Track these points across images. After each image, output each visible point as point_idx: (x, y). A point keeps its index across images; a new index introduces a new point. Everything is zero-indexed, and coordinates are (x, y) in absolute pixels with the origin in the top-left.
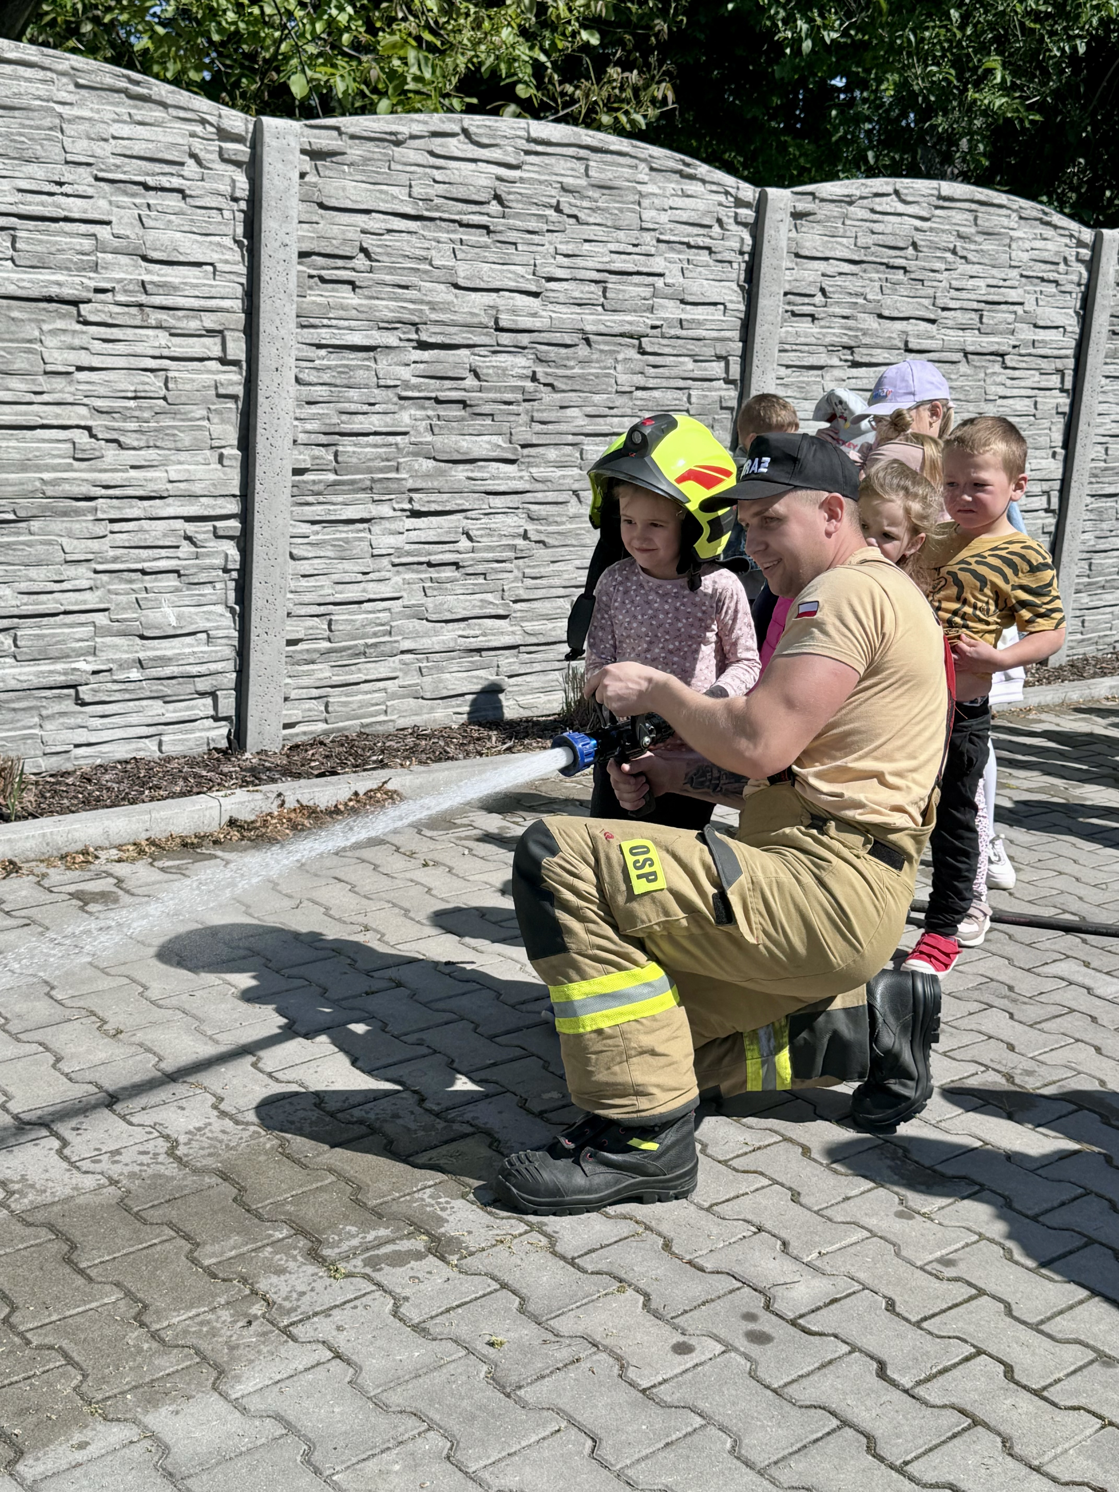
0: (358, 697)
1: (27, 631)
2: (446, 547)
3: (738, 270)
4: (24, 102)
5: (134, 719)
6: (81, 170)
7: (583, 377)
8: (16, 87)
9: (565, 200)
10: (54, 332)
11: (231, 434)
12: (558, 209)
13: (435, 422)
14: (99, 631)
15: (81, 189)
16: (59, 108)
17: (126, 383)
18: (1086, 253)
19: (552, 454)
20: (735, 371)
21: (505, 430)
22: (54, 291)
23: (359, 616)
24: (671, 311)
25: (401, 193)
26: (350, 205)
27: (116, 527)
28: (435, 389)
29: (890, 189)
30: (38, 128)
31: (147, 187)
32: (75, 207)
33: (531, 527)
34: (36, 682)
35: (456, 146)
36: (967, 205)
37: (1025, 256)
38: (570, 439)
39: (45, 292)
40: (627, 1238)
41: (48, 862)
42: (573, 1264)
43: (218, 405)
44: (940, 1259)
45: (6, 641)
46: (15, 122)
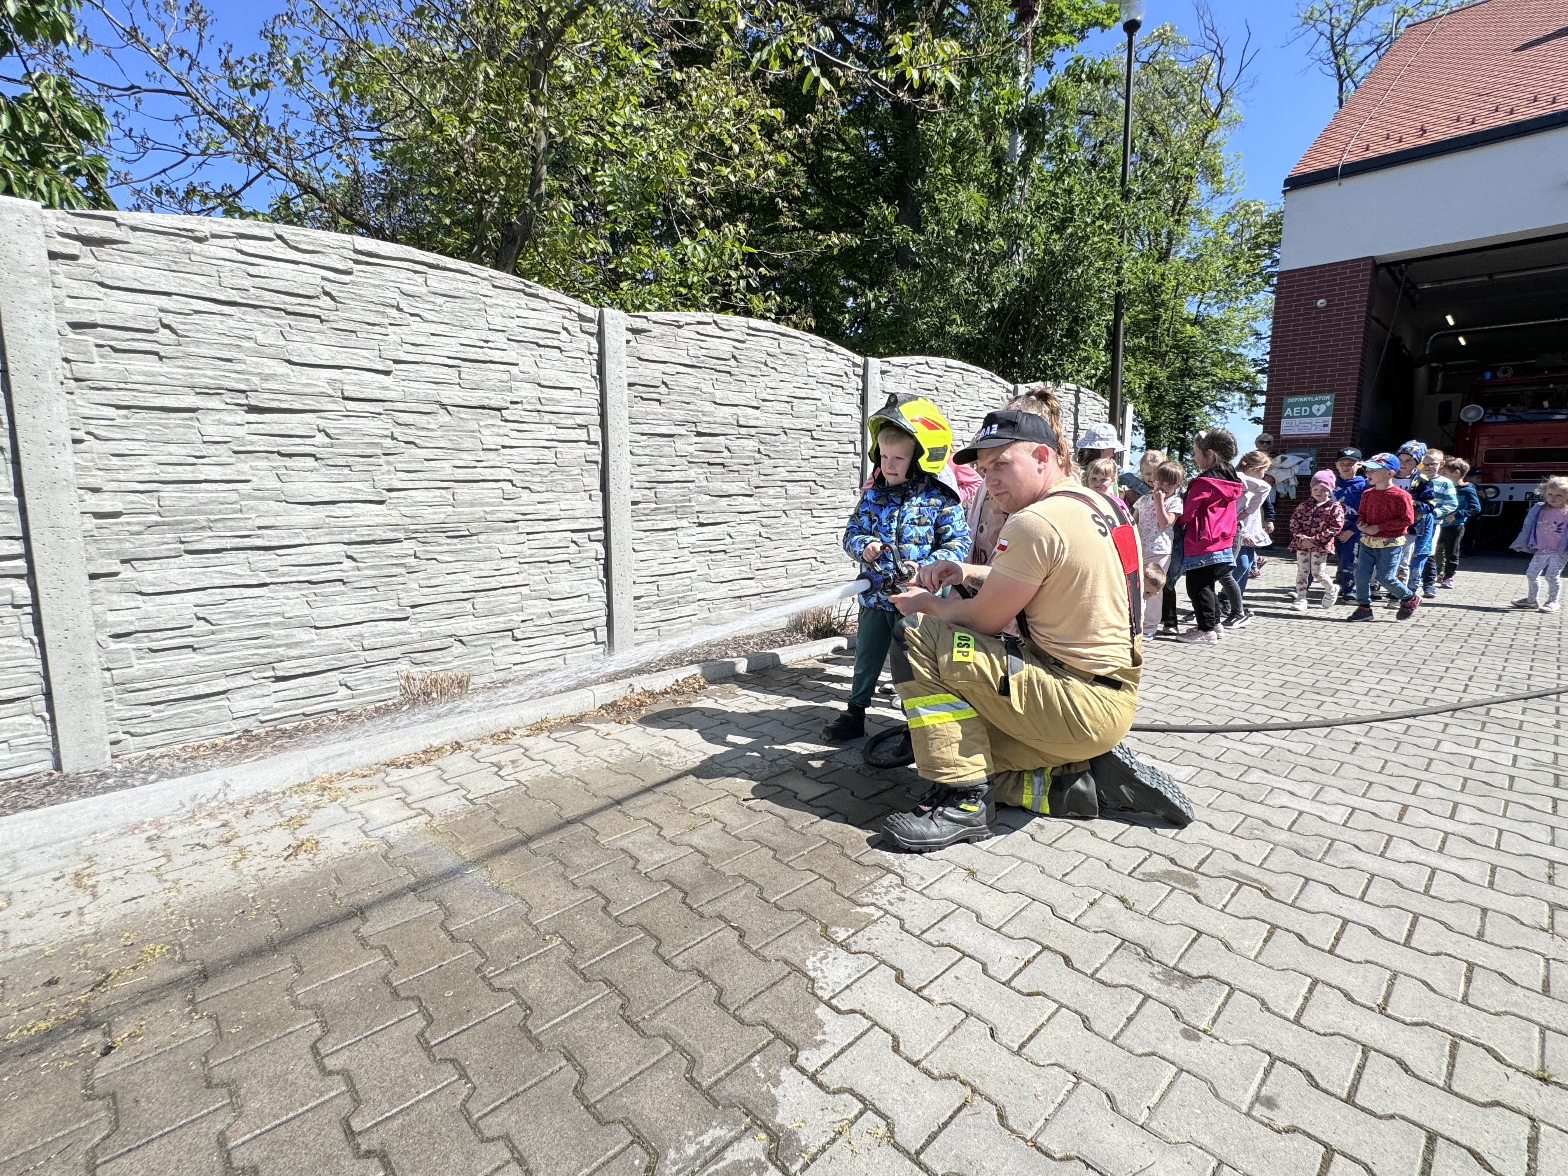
0: (676, 626)
1: (480, 599)
2: (719, 542)
3: (857, 399)
4: (461, 293)
5: (548, 647)
6: (499, 334)
7: (784, 451)
9: (770, 360)
10: (486, 426)
11: (597, 484)
12: (766, 364)
13: (709, 475)
14: (524, 597)
15: (499, 345)
16: (483, 298)
17: (533, 455)
19: (771, 491)
20: (859, 449)
21: (746, 479)
22: (486, 402)
23: (675, 581)
24: (826, 418)
25: (684, 353)
26: (656, 359)
27: (531, 537)
28: (707, 457)
29: (924, 362)
30: (471, 309)
31: (539, 345)
32: (497, 356)
33: (762, 530)
34: (487, 629)
35: (711, 330)
36: (959, 371)
38: (779, 483)
39: (480, 403)
40: (959, 1110)
41: (481, 740)
42: (919, 1164)
43: (588, 466)
44: (1257, 1098)
45: (468, 606)
46: (457, 305)
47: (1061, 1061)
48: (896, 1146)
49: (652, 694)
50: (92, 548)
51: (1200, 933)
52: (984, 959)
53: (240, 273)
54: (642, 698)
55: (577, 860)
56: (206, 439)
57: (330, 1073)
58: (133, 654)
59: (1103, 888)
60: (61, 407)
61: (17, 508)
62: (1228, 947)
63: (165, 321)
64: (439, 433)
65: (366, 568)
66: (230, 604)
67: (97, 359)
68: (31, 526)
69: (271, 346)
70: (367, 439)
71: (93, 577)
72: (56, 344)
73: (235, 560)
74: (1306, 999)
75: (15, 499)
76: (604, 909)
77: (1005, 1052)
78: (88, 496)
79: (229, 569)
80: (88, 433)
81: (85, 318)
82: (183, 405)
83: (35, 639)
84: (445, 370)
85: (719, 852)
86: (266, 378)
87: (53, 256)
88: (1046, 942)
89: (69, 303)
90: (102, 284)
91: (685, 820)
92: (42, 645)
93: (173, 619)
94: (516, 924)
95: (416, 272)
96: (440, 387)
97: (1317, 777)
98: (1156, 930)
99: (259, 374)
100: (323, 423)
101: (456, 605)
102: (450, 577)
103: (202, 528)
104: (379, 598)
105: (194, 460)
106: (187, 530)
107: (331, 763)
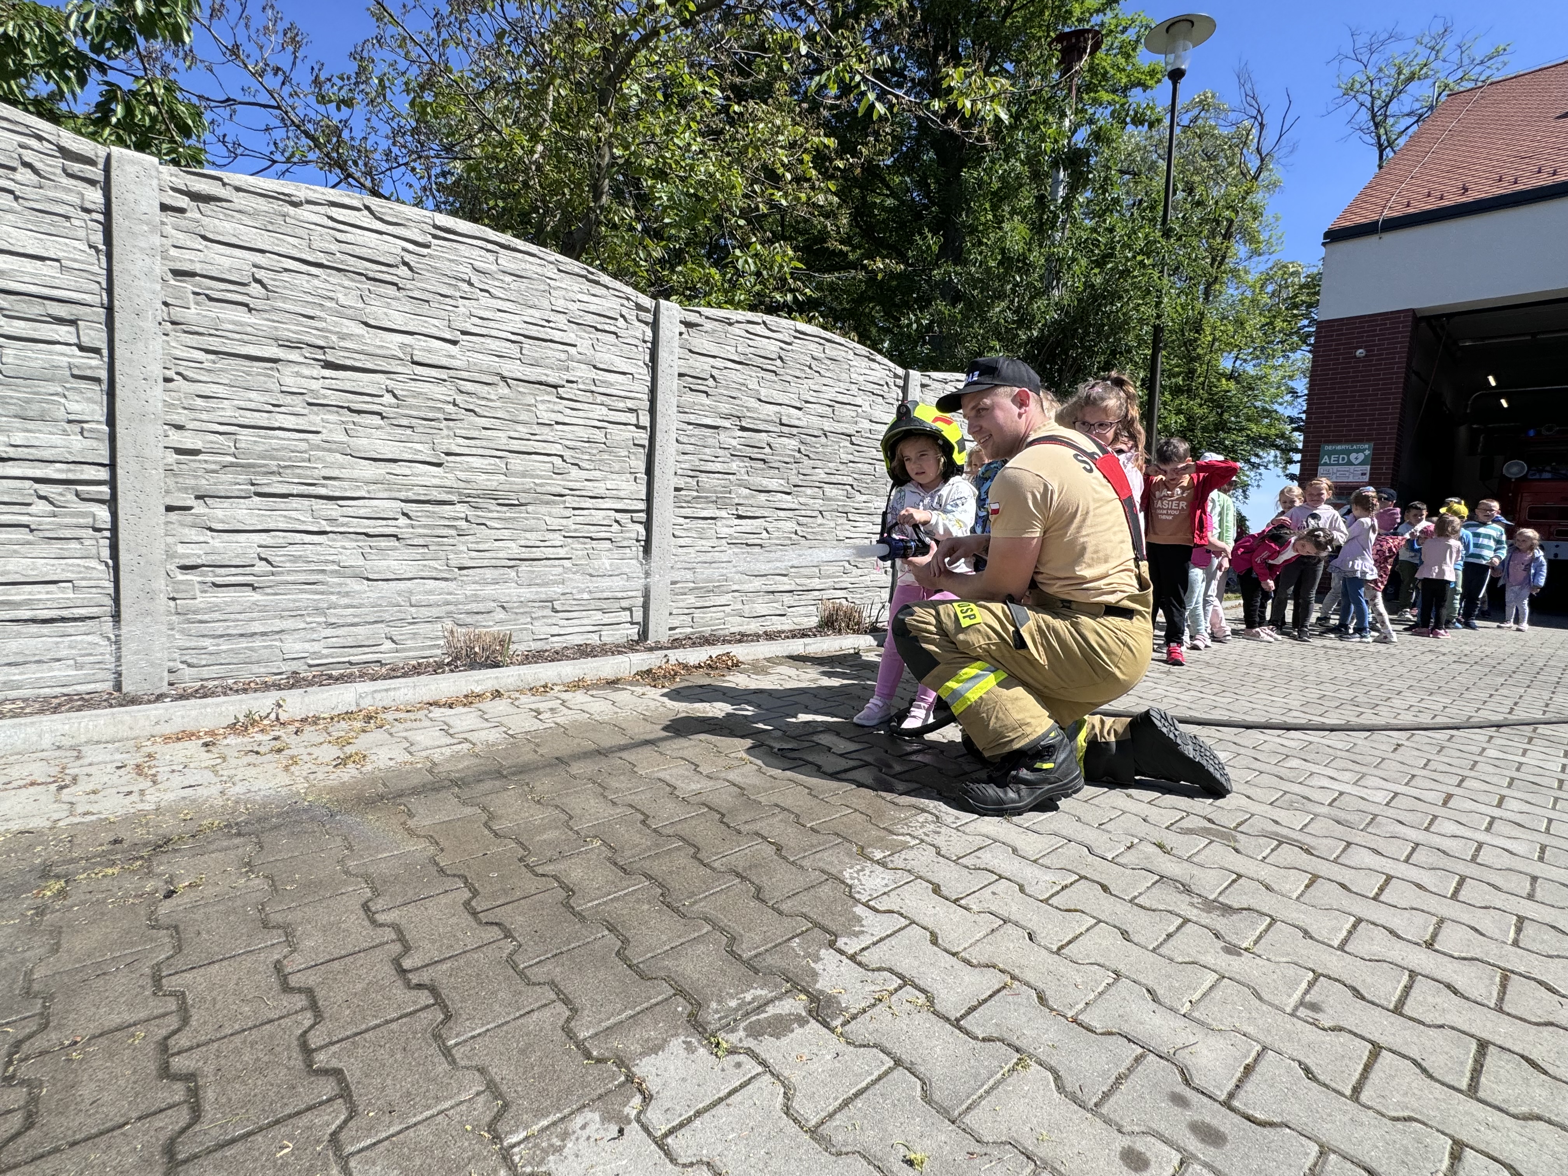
0: (709, 615)
1: (524, 568)
2: (756, 536)
4: (529, 274)
5: (585, 621)
6: (561, 316)
7: (823, 453)
8: (523, 265)
9: (814, 364)
10: (543, 401)
11: (642, 467)
12: (810, 367)
13: (749, 469)
15: (560, 326)
16: (548, 281)
17: (584, 433)
19: (809, 491)
21: (785, 475)
22: (543, 379)
25: (733, 350)
26: (707, 353)
27: (577, 512)
28: (749, 451)
30: (536, 290)
31: (597, 329)
32: (557, 336)
33: (798, 528)
34: (529, 598)
35: (760, 329)
38: (818, 484)
39: (539, 379)
40: (999, 991)
41: (521, 691)
42: (960, 1028)
43: (635, 450)
44: (1302, 1003)
45: (512, 573)
46: (523, 284)
47: (1102, 962)
48: (936, 1013)
49: (685, 667)
50: (171, 481)
51: (1239, 876)
52: (1021, 881)
53: (328, 238)
54: (676, 668)
55: (615, 784)
56: (284, 389)
57: (381, 925)
58: (197, 586)
59: (1140, 835)
60: (157, 345)
61: (106, 437)
62: (1268, 888)
63: (256, 276)
64: (498, 404)
65: (421, 526)
66: (290, 548)
67: (192, 306)
68: (119, 454)
69: (350, 307)
70: (431, 404)
71: (169, 509)
72: (158, 287)
73: (299, 507)
74: (1350, 933)
75: (106, 429)
76: (643, 822)
77: (1044, 952)
78: (172, 432)
79: (293, 514)
80: (178, 373)
81: (186, 267)
82: (267, 355)
83: (110, 562)
84: (508, 344)
85: (754, 786)
86: (343, 337)
87: (164, 208)
88: (1083, 873)
89: (173, 252)
90: (204, 238)
91: (721, 761)
92: (116, 569)
93: (237, 556)
94: (557, 828)
95: (488, 251)
96: (502, 360)
97: (1357, 768)
98: (1196, 871)
99: (338, 332)
100: (391, 384)
101: (502, 571)
102: (497, 544)
103: (272, 473)
104: (429, 556)
105: (271, 408)
106: (258, 473)
107: (378, 696)
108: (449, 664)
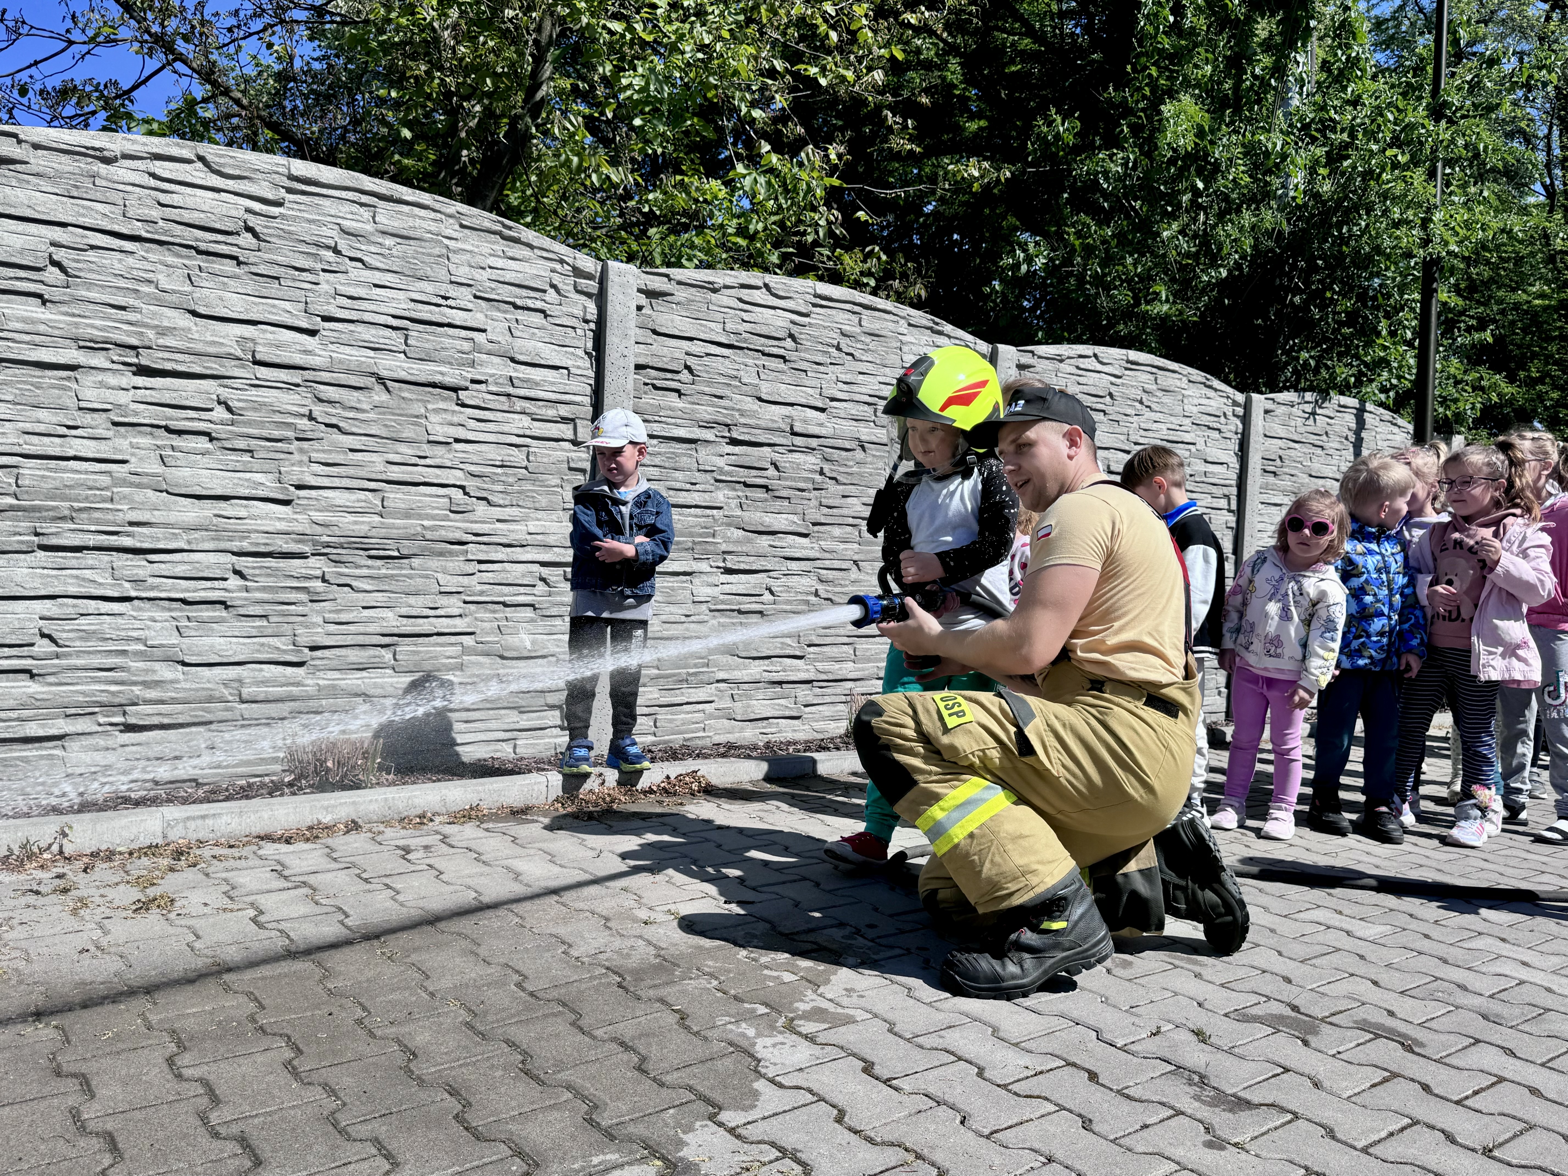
0: (680, 718)
2: (753, 599)
4: (417, 234)
6: (463, 289)
7: (860, 474)
8: (413, 222)
9: (844, 342)
10: (437, 411)
12: (838, 348)
13: (744, 500)
14: (466, 651)
15: (462, 304)
16: (446, 241)
17: (495, 454)
18: (1240, 411)
19: (837, 531)
21: (799, 509)
22: (438, 379)
25: (719, 328)
26: (677, 333)
27: (483, 567)
28: (743, 474)
29: (1090, 353)
30: (429, 255)
31: (515, 306)
32: (458, 317)
33: (821, 588)
35: (759, 296)
36: (1149, 369)
37: (1195, 410)
38: (851, 521)
39: (430, 379)
40: (895, 1167)
41: (387, 823)
43: (568, 475)
45: (387, 655)
46: (410, 248)
47: (1036, 1146)
51: (1287, 1071)
52: (982, 1063)
53: (149, 202)
56: (83, 404)
57: (188, 1080)
59: (1178, 1022)
62: (1317, 1085)
63: (55, 257)
64: (372, 416)
65: (258, 589)
66: (83, 621)
69: (174, 292)
70: (278, 418)
73: (96, 563)
74: (1391, 1135)
76: (519, 984)
77: (972, 1135)
82: (62, 361)
84: (388, 332)
86: (163, 332)
88: (1073, 1059)
94: (408, 988)
95: (362, 205)
96: (378, 355)
98: (1229, 1062)
99: (157, 326)
100: (225, 393)
101: (372, 651)
102: (366, 613)
103: (63, 518)
104: (269, 631)
105: (65, 431)
106: (44, 519)
107: (192, 825)
108: (290, 785)
